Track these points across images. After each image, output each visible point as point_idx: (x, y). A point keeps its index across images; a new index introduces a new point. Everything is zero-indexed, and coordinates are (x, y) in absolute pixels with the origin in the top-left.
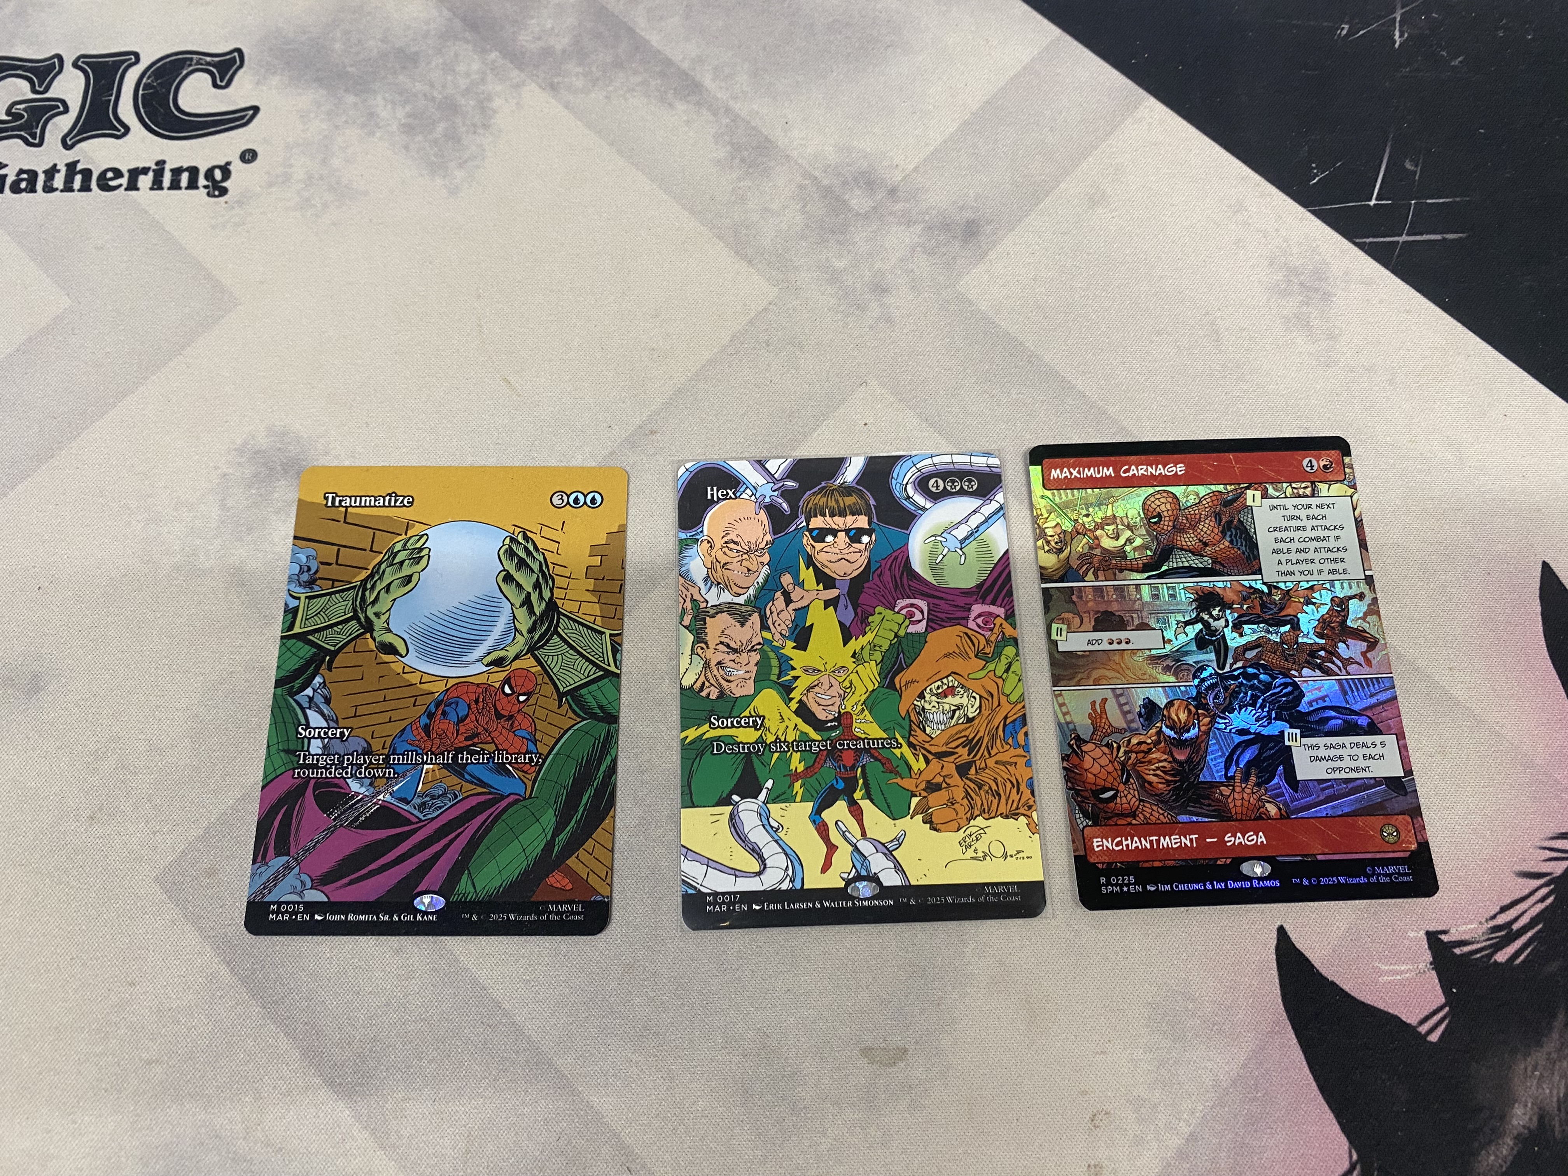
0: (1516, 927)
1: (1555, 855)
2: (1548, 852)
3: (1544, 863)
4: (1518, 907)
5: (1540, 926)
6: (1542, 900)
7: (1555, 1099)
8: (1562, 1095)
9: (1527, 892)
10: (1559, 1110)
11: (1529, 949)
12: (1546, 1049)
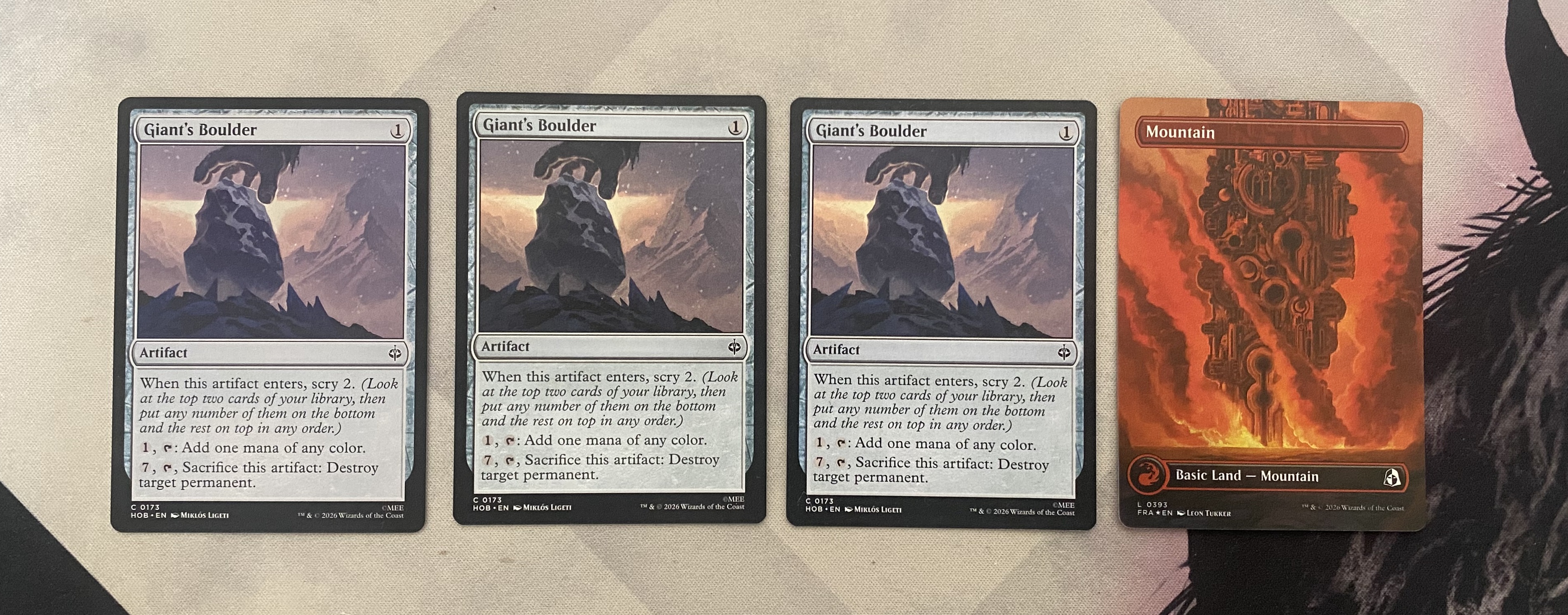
0: (1430, 290)
1: (1477, 231)
2: (1469, 229)
3: (1465, 238)
4: (1435, 274)
5: (1452, 289)
6: (1456, 269)
7: (1437, 426)
8: (1443, 423)
9: (1445, 261)
10: (1439, 433)
11: (1438, 308)
12: (1436, 386)
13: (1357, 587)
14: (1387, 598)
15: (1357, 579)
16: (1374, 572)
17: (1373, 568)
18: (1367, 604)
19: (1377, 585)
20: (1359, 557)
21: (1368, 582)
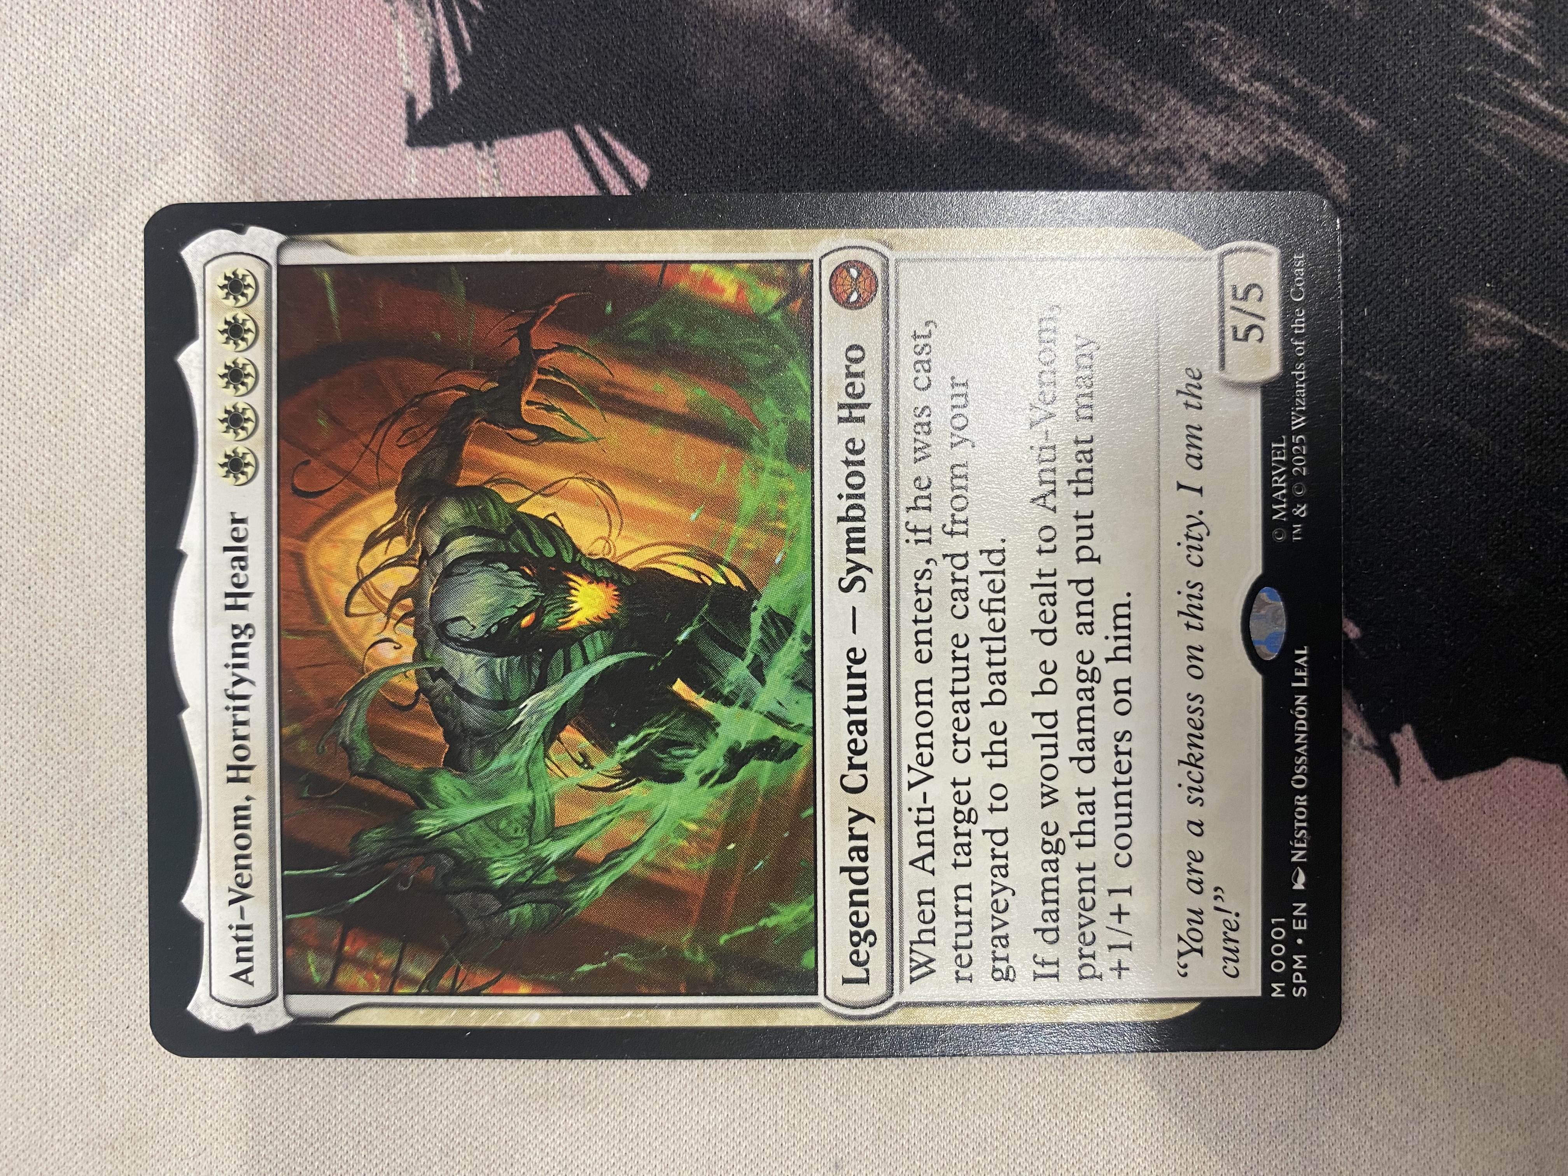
13: (1227, 155)
14: (1257, 74)
15: (1205, 156)
16: (1185, 108)
17: (1176, 112)
18: (1273, 129)
19: (1221, 101)
20: (1144, 150)
21: (1215, 127)
